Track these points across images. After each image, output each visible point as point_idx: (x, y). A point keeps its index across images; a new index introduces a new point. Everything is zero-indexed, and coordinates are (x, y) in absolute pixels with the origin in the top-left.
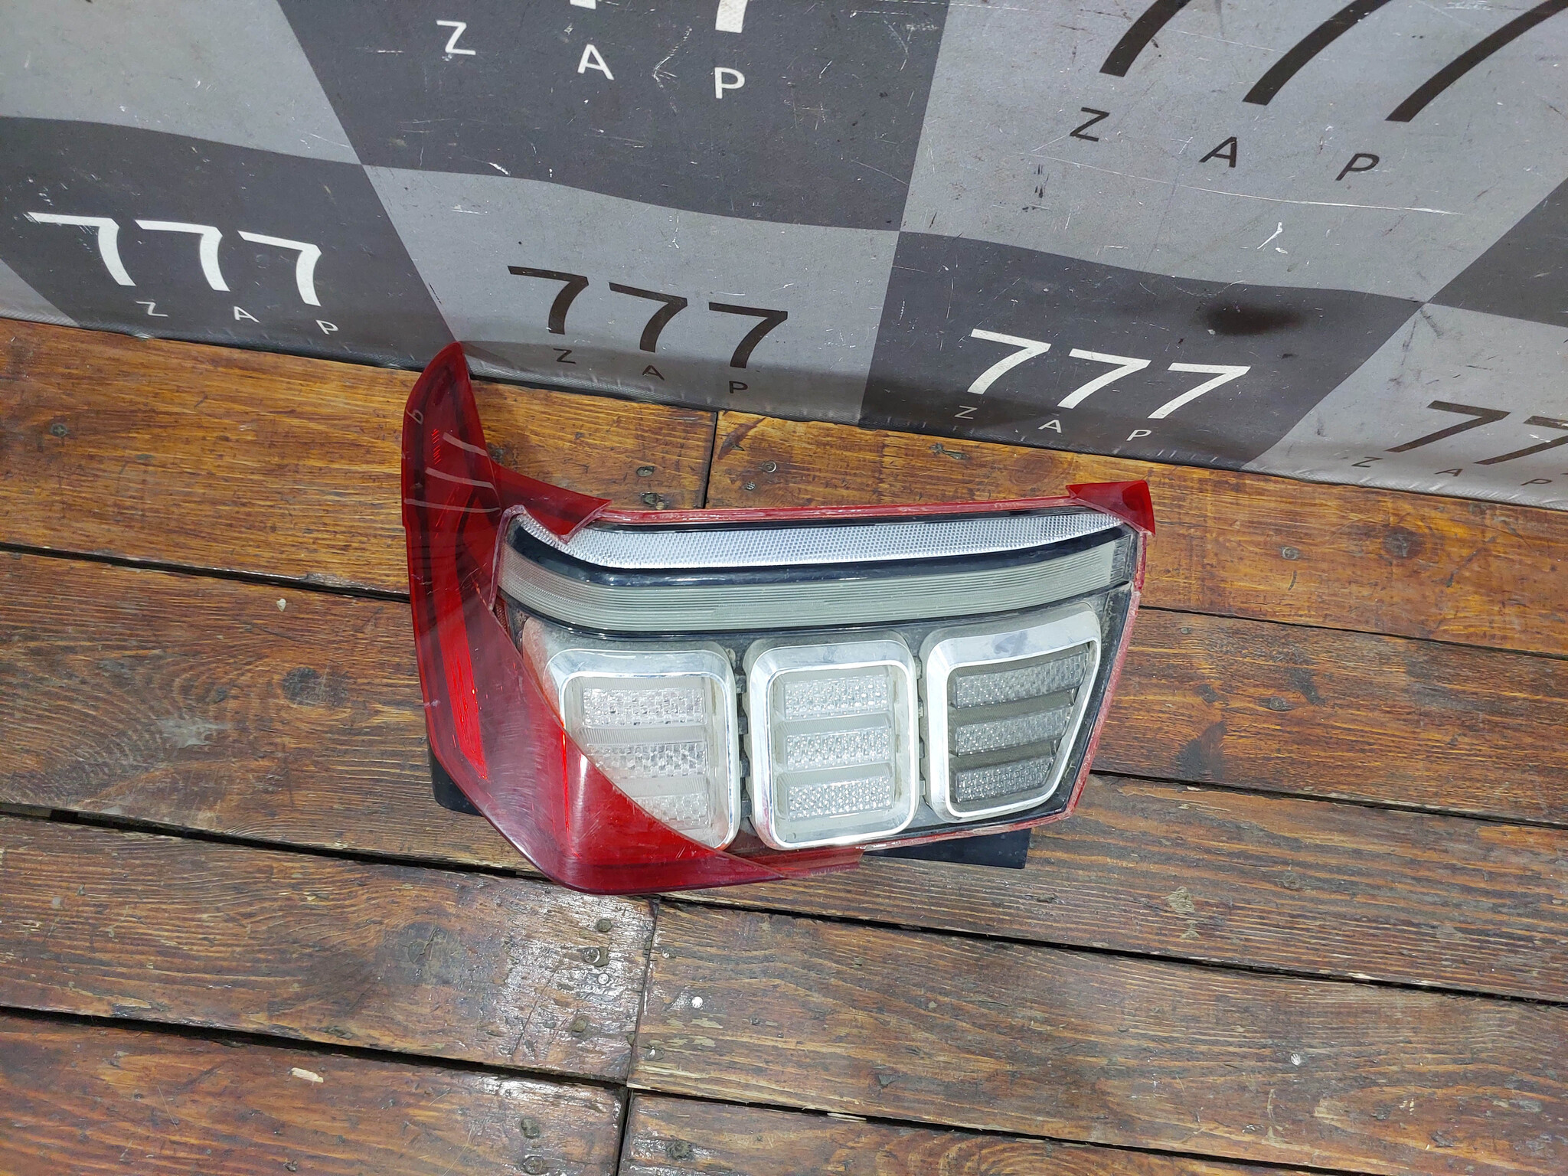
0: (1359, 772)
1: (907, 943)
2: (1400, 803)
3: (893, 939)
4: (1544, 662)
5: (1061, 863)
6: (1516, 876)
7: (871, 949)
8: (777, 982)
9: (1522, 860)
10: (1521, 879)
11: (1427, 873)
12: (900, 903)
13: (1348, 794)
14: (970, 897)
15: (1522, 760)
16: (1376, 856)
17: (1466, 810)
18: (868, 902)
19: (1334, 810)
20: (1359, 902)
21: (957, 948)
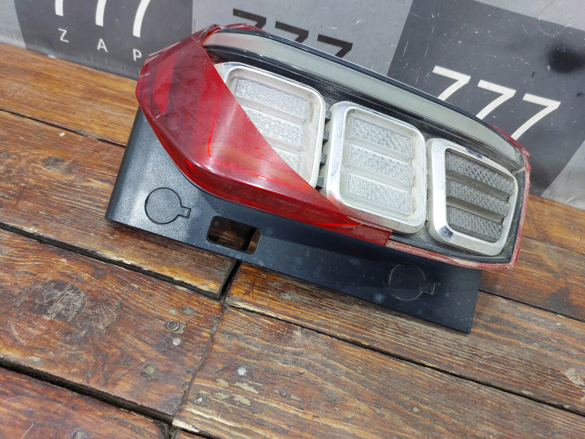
1: (395, 364)
5: (491, 339)
7: (370, 363)
8: (303, 370)
12: (390, 340)
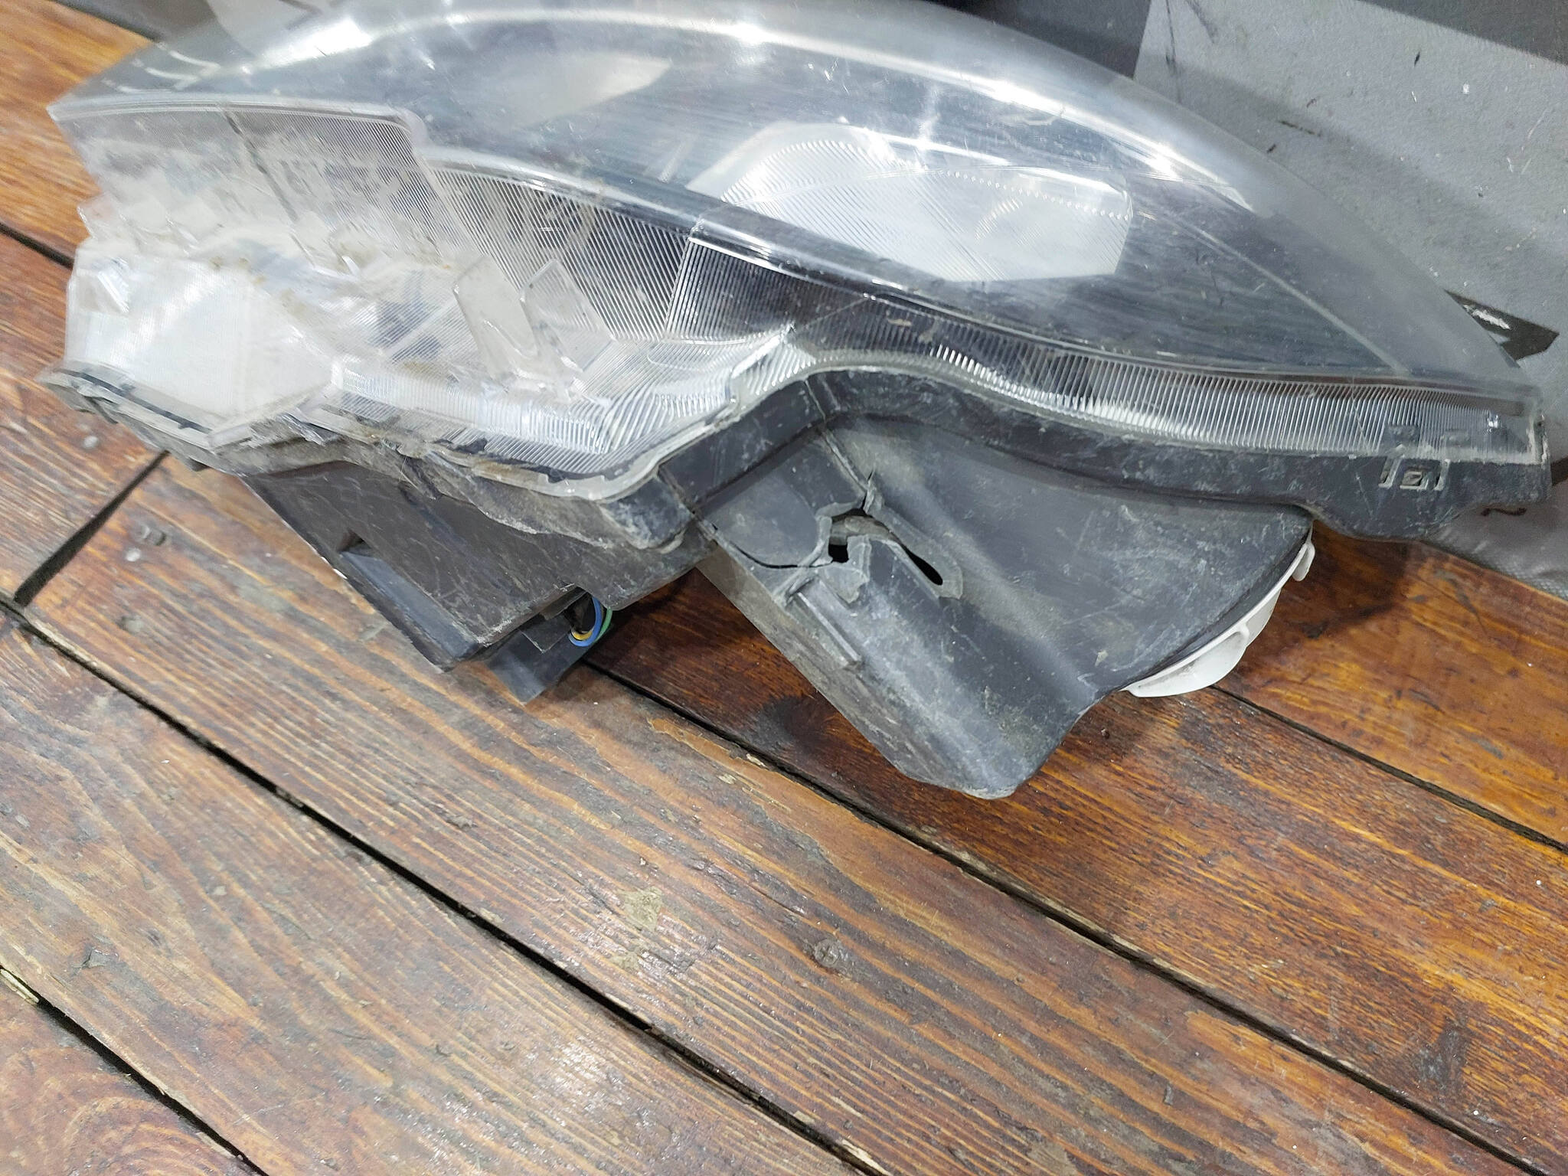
0: (1023, 838)
1: (246, 798)
2: (1071, 914)
3: (232, 785)
4: (1437, 804)
5: (507, 781)
6: (1227, 1120)
7: (197, 784)
8: (66, 773)
9: (1252, 1098)
10: (1232, 1127)
11: (1063, 1043)
13: (987, 864)
14: (364, 776)
15: (1327, 936)
16: (986, 976)
17: (1184, 973)
18: (236, 727)
19: (953, 877)
20: (919, 1035)
21: (300, 833)
